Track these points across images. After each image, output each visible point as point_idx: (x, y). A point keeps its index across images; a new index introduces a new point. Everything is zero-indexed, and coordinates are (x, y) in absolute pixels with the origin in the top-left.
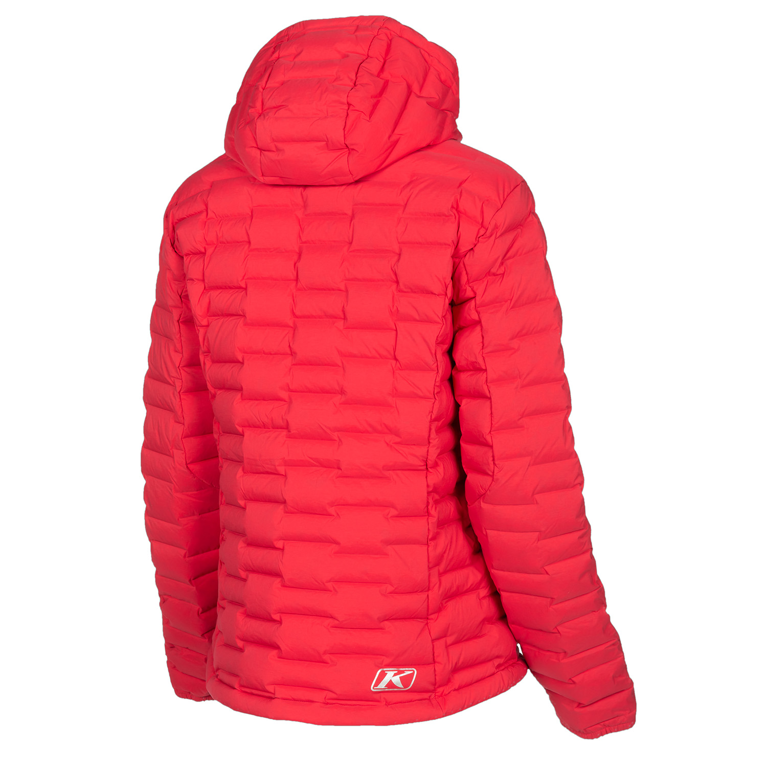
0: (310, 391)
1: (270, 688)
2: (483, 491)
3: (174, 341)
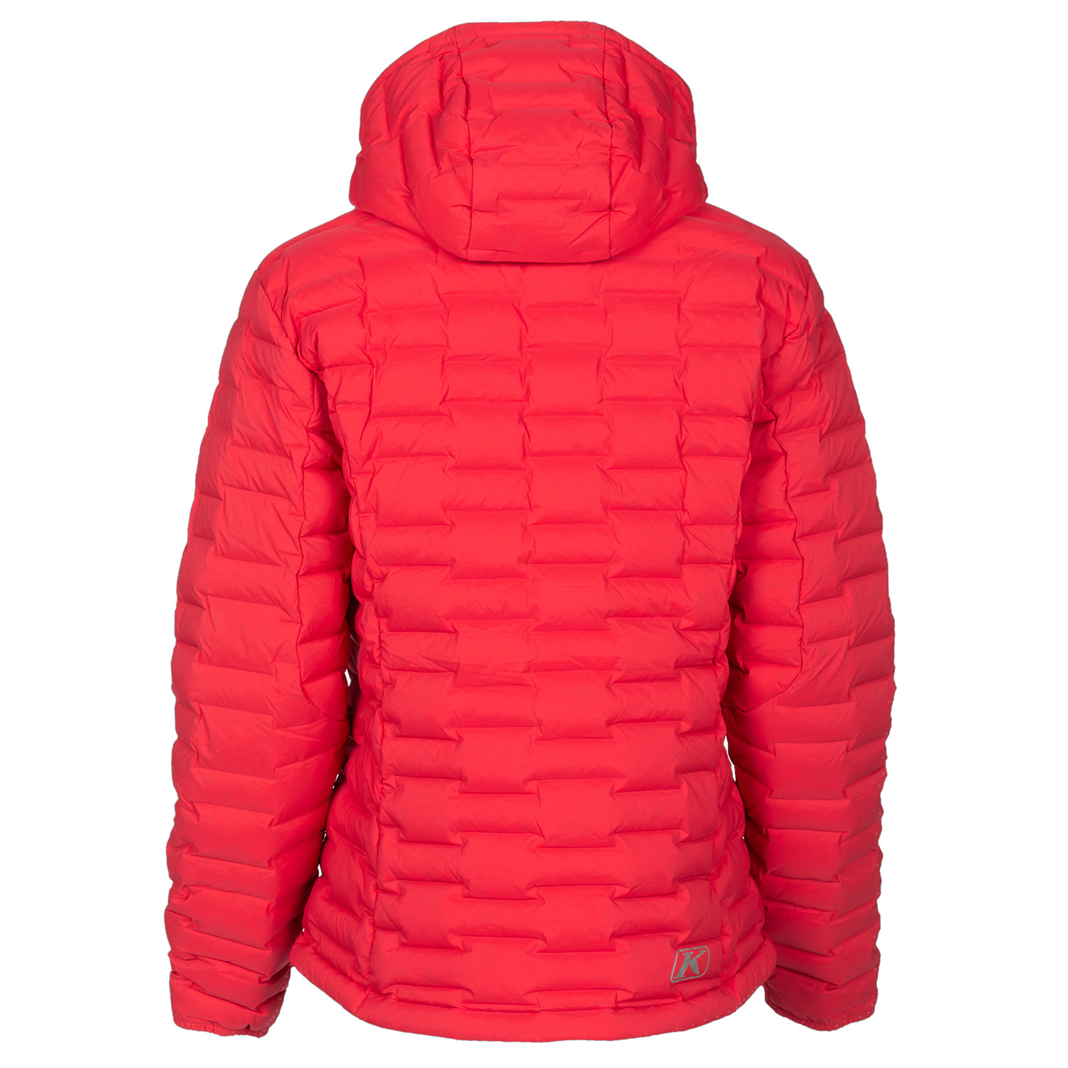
0: (564, 561)
1: (531, 998)
2: (780, 689)
3: (289, 498)
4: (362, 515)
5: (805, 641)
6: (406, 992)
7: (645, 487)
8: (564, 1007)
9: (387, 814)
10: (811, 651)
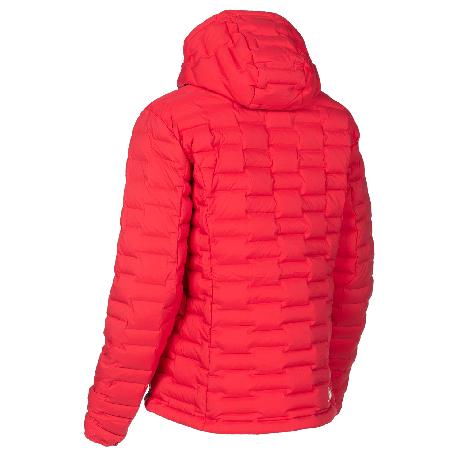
2: (347, 282)
3: (175, 209)
4: (208, 215)
5: (358, 263)
6: (226, 417)
7: (315, 202)
8: (298, 416)
9: (215, 343)
10: (359, 267)
